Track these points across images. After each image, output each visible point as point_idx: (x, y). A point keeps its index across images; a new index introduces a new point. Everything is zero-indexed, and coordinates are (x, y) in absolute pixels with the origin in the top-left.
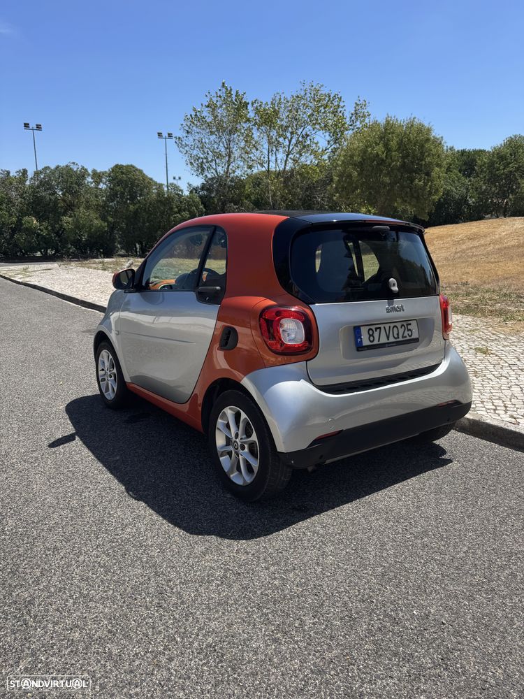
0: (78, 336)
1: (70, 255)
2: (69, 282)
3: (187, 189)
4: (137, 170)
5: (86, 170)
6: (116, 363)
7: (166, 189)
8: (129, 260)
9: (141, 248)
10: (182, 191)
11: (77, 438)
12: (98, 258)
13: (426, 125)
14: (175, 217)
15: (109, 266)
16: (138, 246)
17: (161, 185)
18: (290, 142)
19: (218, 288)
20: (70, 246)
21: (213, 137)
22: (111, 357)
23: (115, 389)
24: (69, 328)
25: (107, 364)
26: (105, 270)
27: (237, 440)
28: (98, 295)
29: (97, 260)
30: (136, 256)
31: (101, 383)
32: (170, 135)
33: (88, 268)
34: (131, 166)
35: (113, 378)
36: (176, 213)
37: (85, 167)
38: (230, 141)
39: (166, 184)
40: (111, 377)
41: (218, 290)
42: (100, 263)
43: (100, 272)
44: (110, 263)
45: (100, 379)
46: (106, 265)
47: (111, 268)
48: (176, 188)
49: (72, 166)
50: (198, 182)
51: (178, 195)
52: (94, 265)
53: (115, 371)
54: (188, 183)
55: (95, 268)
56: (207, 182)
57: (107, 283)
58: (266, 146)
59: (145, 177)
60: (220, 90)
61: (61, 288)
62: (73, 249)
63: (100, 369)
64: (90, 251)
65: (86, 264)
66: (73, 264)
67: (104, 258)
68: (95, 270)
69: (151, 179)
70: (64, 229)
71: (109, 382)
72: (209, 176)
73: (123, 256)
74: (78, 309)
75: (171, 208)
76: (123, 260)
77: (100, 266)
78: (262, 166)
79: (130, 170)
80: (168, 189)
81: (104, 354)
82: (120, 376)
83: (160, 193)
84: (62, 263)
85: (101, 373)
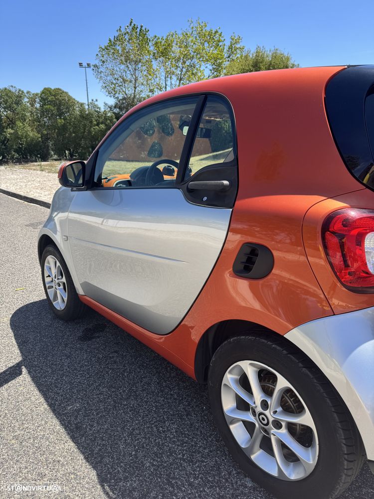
0: (22, 230)
1: (14, 160)
2: (14, 181)
3: (103, 107)
4: (63, 92)
5: (23, 92)
6: (65, 270)
7: (87, 107)
8: (61, 162)
9: (70, 154)
10: (100, 108)
11: (24, 370)
12: (36, 162)
13: (286, 54)
14: (94, 129)
15: (46, 168)
16: (67, 152)
17: (82, 104)
18: (182, 71)
19: (226, 182)
20: (14, 153)
21: (122, 67)
22: (58, 264)
23: (66, 299)
24: (14, 222)
25: (54, 271)
26: (42, 170)
27: (267, 412)
28: (38, 191)
29: (36, 163)
30: (66, 160)
31: (48, 290)
32: (89, 65)
33: (29, 169)
34: (58, 89)
35: (62, 287)
36: (95, 125)
37: (22, 89)
38: (135, 70)
39: (87, 103)
40: (59, 286)
41: (226, 186)
42: (39, 165)
43: (39, 172)
44: (47, 165)
45: (47, 286)
46: (43, 167)
47: (47, 169)
48: (95, 106)
49: (11, 89)
50: (112, 101)
51: (97, 111)
52: (34, 167)
53: (64, 280)
54: (105, 103)
55: (34, 170)
56: (119, 102)
57: (45, 181)
58: (163, 74)
59: (70, 98)
60: (128, 26)
61: (7, 186)
62: (16, 156)
63: (46, 275)
64: (30, 156)
65: (27, 166)
66: (17, 167)
67: (42, 161)
68: (35, 171)
69: (74, 99)
70: (8, 139)
71: (58, 292)
72: (120, 98)
73: (56, 160)
74: (21, 204)
75: (91, 122)
76: (56, 163)
77: (38, 168)
78: (160, 90)
79: (58, 92)
80: (89, 107)
81: (50, 259)
82: (70, 286)
83: (82, 111)
84: (8, 166)
85: (47, 280)
